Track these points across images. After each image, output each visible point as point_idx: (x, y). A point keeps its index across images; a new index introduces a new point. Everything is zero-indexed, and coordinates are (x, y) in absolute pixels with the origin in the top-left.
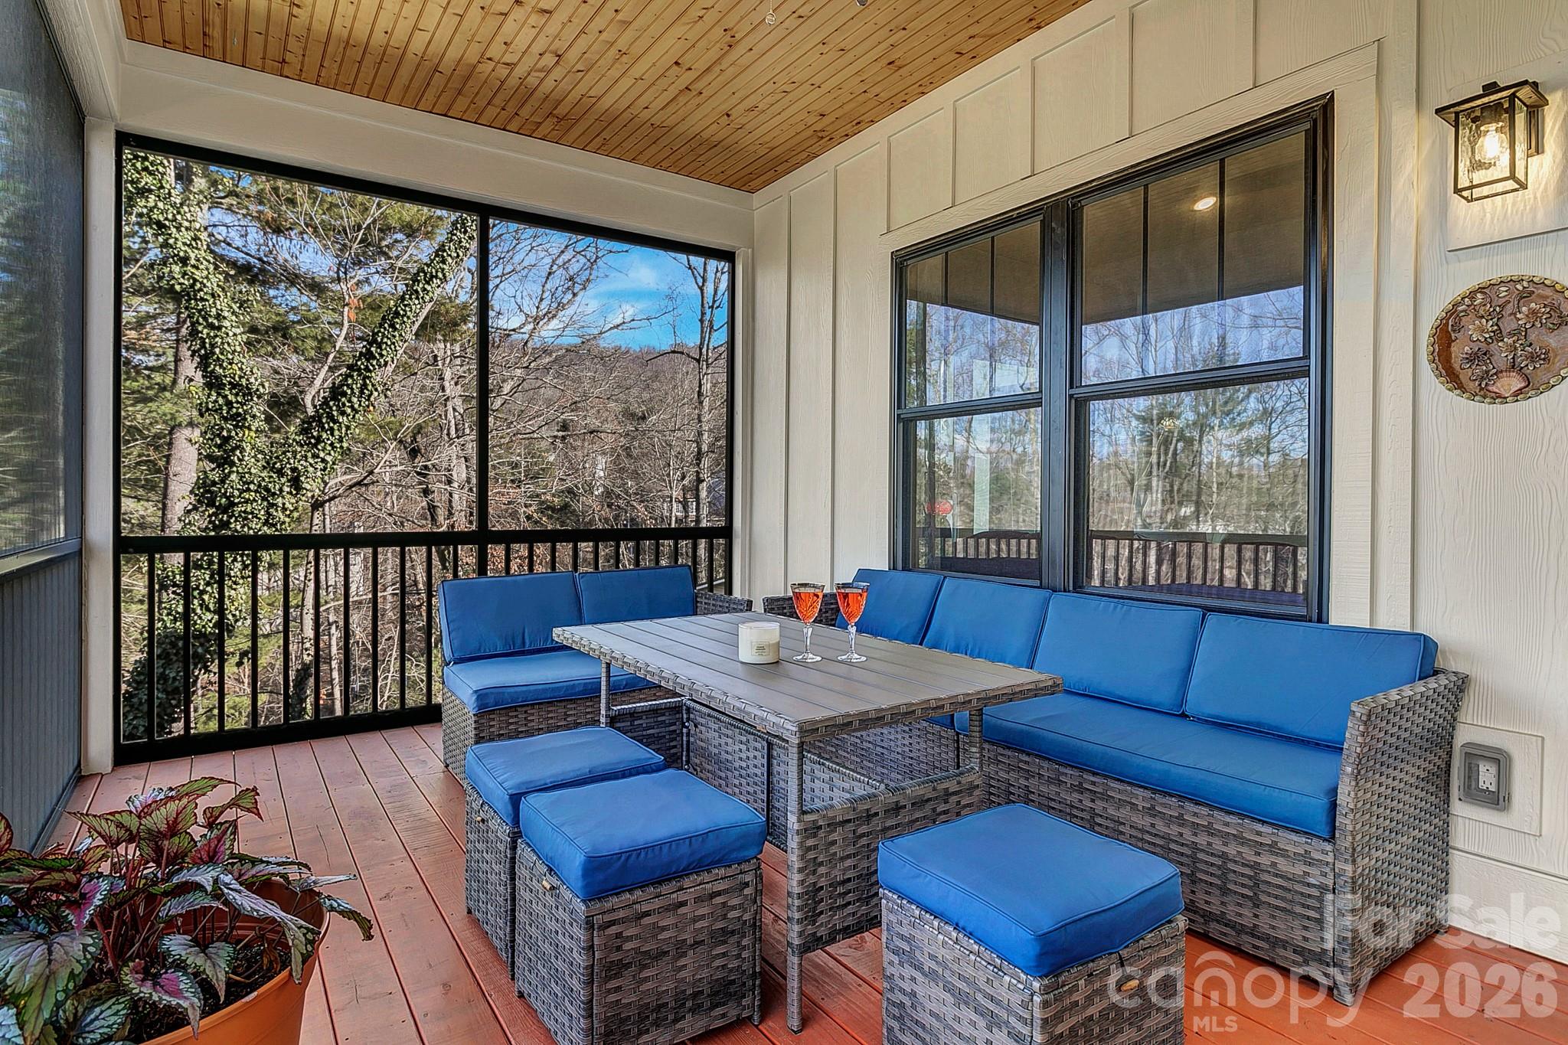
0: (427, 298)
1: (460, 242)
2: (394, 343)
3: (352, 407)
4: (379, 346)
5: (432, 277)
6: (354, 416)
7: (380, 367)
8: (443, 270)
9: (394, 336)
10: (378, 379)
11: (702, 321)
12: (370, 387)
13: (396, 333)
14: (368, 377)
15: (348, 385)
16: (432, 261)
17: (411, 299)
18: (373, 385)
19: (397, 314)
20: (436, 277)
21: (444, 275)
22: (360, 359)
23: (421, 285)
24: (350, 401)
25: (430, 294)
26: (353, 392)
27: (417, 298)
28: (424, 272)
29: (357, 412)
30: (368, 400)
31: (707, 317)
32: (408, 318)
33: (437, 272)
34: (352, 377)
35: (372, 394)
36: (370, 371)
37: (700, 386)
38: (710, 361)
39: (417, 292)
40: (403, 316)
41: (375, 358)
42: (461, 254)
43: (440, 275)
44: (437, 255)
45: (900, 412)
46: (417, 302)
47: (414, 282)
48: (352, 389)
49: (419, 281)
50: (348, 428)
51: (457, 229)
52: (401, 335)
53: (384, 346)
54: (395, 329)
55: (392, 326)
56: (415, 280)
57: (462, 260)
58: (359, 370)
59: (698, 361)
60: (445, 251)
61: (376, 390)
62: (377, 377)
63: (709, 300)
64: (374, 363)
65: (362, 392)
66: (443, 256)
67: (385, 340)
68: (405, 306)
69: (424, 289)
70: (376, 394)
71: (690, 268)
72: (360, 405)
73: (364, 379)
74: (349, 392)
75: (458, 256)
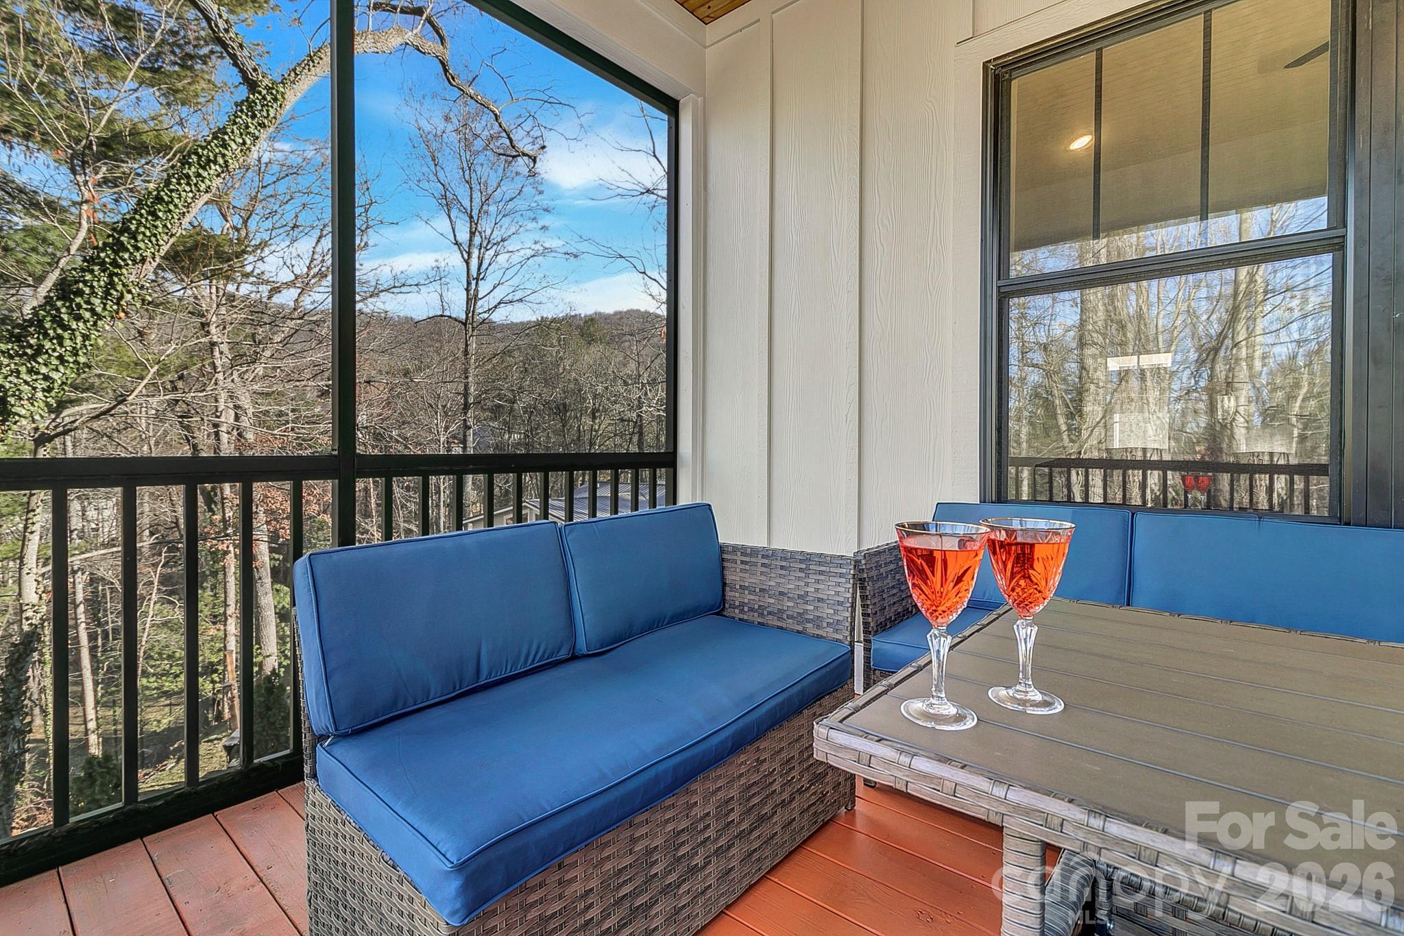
0: (203, 187)
1: (247, 127)
2: (155, 235)
3: (93, 311)
4: (133, 236)
5: (209, 161)
6: (95, 324)
7: (135, 262)
8: (224, 156)
9: (156, 227)
10: (132, 278)
11: (467, 290)
12: (119, 287)
13: (158, 223)
14: (117, 275)
15: (85, 282)
16: (209, 143)
17: (179, 184)
18: (124, 285)
19: (159, 199)
20: (215, 162)
21: (226, 162)
22: (103, 250)
23: (193, 169)
24: (88, 302)
25: (208, 182)
26: (93, 293)
27: (188, 184)
28: (196, 153)
29: (100, 317)
30: (118, 304)
31: (473, 286)
32: (176, 206)
33: (215, 156)
34: (92, 272)
35: (122, 297)
36: (120, 267)
37: (467, 345)
38: (475, 325)
39: (188, 177)
40: (167, 204)
41: (128, 250)
42: (248, 142)
43: (221, 161)
44: (215, 137)
45: (1001, 283)
46: (188, 189)
47: (183, 164)
48: (92, 287)
49: (190, 165)
50: (86, 337)
51: (242, 111)
52: (165, 226)
53: (140, 237)
54: (158, 218)
55: (153, 214)
56: (185, 162)
57: (249, 149)
58: (103, 263)
59: (465, 324)
60: (226, 133)
61: (129, 292)
62: (130, 275)
63: (474, 272)
64: (126, 256)
65: (107, 293)
66: (223, 140)
67: (142, 229)
68: (171, 191)
69: (199, 175)
70: (128, 297)
71: (456, 243)
72: (104, 309)
73: (111, 276)
74: (87, 290)
75: (244, 143)
